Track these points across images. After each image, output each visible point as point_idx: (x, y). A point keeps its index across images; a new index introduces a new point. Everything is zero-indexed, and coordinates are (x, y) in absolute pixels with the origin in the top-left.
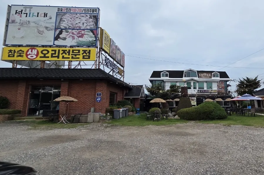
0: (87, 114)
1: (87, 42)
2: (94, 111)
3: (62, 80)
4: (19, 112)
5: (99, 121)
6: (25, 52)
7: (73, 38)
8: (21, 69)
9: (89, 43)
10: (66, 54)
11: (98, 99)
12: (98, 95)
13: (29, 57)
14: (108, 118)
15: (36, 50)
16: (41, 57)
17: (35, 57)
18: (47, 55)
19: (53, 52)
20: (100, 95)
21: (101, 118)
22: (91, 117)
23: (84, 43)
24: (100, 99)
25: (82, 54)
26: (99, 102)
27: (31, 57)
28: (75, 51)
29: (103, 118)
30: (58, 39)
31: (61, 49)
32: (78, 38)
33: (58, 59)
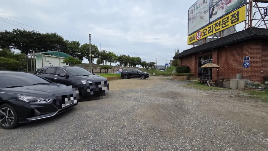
0: (230, 80)
1: (235, 4)
2: (242, 78)
3: (212, 50)
4: (193, 75)
5: (244, 88)
6: (196, 36)
7: (223, 8)
8: (197, 46)
9: (237, 4)
10: (217, 26)
11: (245, 65)
12: (245, 59)
13: (197, 38)
14: (260, 87)
15: (200, 32)
16: (203, 36)
17: (200, 37)
18: (206, 33)
19: (209, 29)
20: (248, 59)
21: (248, 86)
22: (233, 83)
23: (232, 6)
24: (248, 64)
25: (231, 19)
26: (246, 68)
27: (198, 38)
28: (224, 20)
29: (251, 86)
30: (212, 17)
31: (214, 24)
32: (227, 5)
33: (213, 33)
